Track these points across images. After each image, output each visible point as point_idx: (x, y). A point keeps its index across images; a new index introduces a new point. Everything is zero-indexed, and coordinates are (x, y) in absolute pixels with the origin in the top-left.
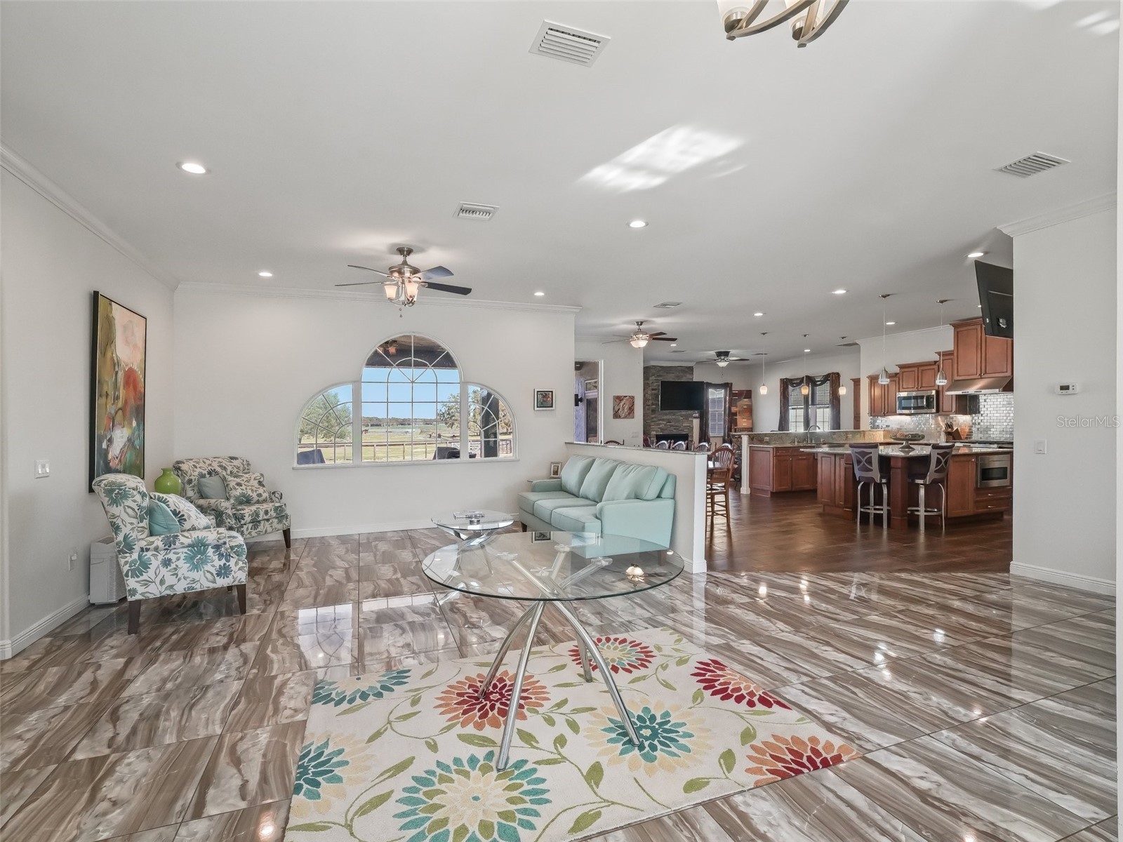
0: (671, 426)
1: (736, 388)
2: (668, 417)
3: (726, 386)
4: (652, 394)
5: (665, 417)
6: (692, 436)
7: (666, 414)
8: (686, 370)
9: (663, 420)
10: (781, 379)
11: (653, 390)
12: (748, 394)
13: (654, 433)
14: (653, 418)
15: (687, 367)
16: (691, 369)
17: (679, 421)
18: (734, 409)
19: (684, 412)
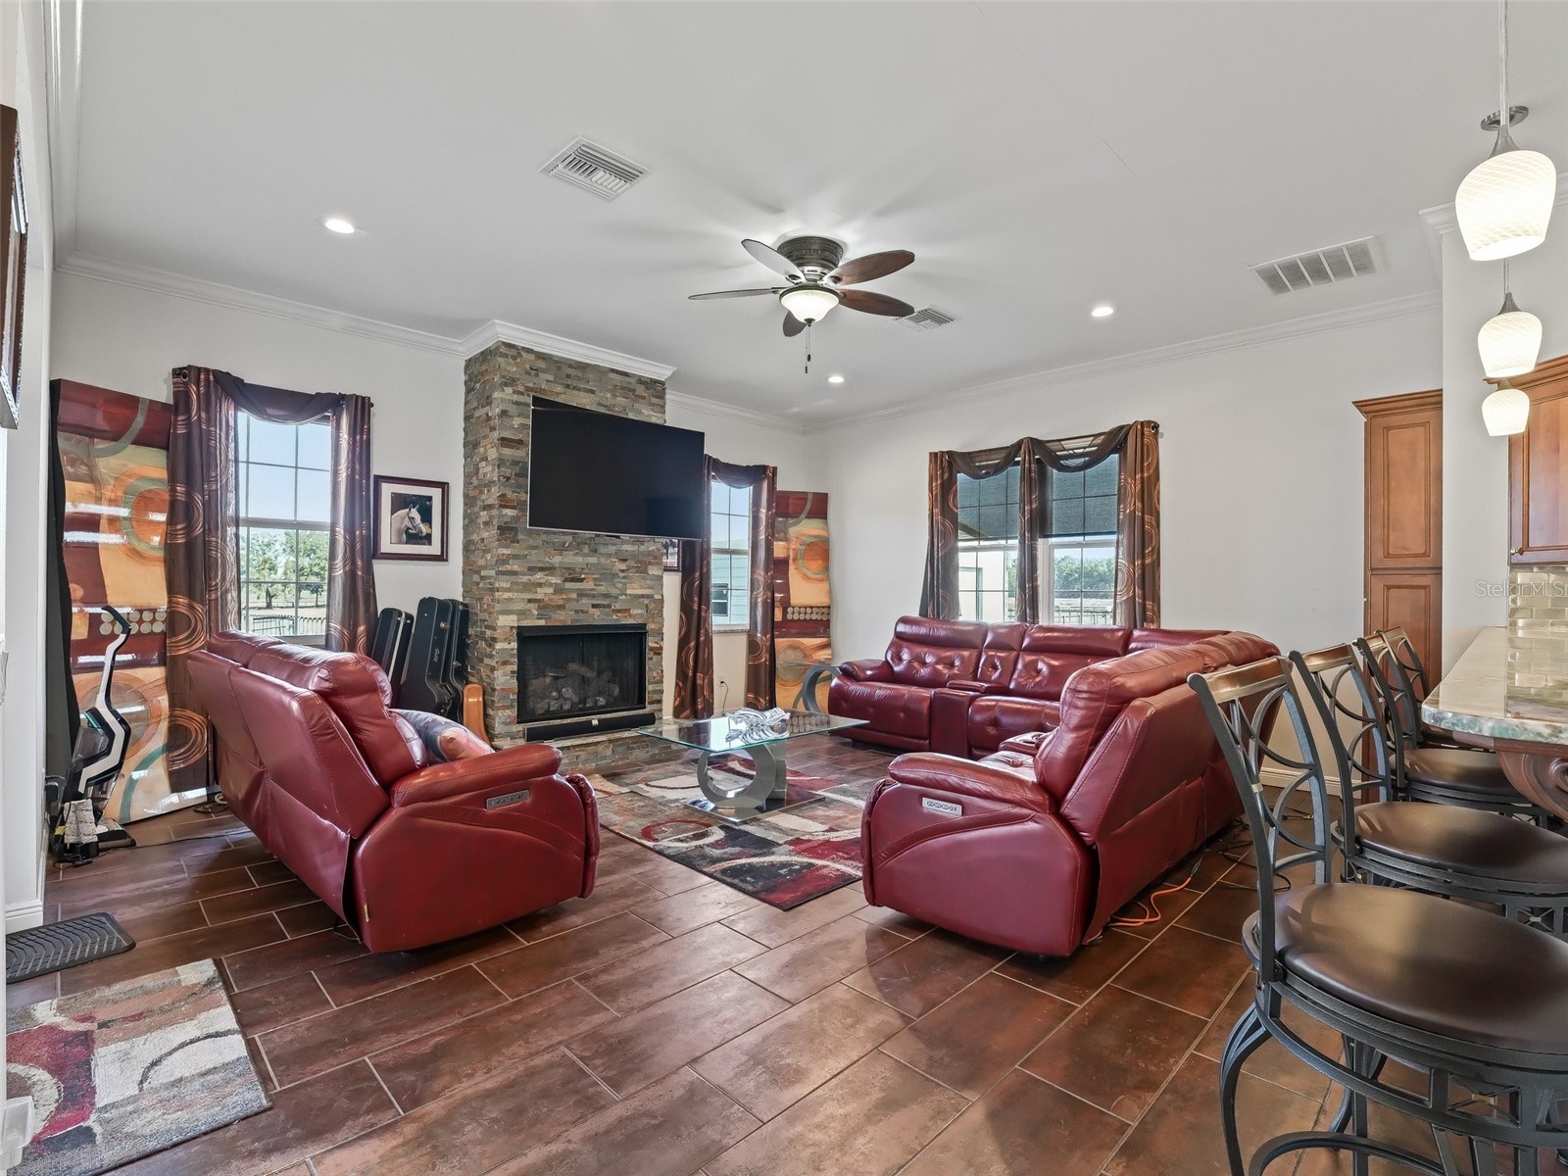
0: (582, 594)
1: (783, 485)
2: (571, 559)
3: (757, 474)
4: (501, 463)
5: (557, 560)
6: (661, 634)
7: (561, 549)
8: (641, 390)
9: (549, 569)
10: (934, 456)
11: (505, 442)
12: (819, 507)
13: (511, 620)
14: (502, 560)
15: (641, 381)
16: (655, 389)
17: (609, 576)
18: (779, 549)
19: (628, 544)
